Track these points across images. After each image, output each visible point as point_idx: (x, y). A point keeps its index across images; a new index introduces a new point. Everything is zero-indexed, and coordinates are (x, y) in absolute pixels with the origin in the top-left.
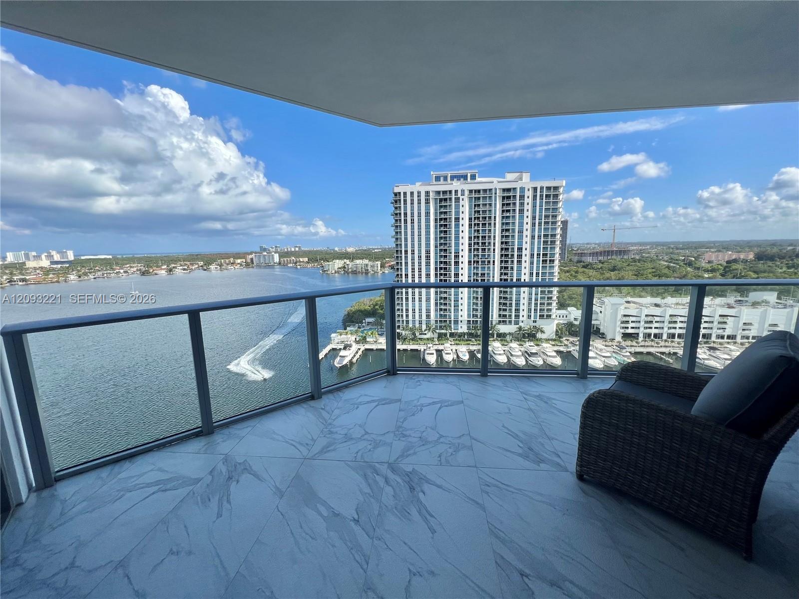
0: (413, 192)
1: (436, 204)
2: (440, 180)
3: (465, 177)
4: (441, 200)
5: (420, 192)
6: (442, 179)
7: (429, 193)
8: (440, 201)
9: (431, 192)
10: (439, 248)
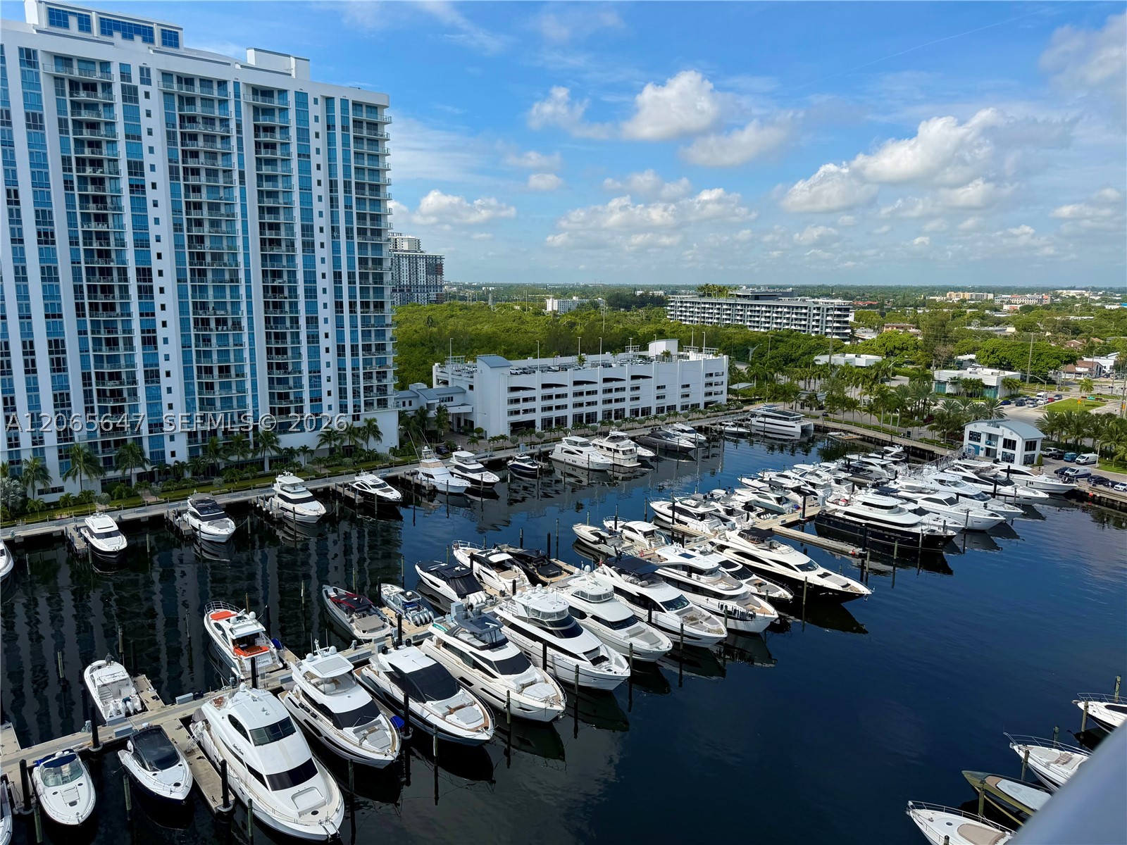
1: (60, 92)
2: (66, 26)
3: (145, 33)
4: (74, 85)
6: (73, 22)
7: (35, 57)
8: (72, 87)
9: (40, 54)
10: (83, 227)
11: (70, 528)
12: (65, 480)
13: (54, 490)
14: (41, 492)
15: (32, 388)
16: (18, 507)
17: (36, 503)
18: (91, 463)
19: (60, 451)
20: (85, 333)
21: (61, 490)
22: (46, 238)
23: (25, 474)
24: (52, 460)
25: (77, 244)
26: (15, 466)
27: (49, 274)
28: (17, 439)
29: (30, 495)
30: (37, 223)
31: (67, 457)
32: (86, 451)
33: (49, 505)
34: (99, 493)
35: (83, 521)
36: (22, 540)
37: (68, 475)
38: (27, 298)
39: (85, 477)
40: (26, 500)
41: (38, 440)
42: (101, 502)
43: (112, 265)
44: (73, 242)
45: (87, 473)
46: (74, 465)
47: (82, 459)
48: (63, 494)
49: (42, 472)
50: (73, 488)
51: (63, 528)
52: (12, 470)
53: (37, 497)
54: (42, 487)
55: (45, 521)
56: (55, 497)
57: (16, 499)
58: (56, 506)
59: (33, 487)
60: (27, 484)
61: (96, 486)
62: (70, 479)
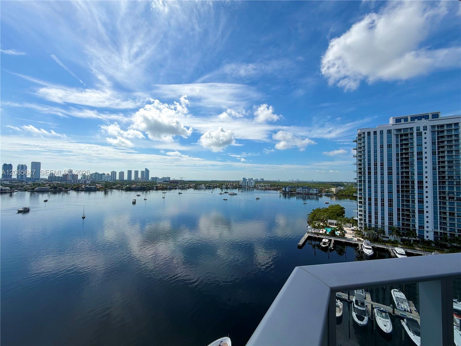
0: (376, 131)
1: (397, 138)
2: (401, 122)
3: (426, 117)
4: (402, 135)
5: (383, 131)
6: (403, 120)
8: (400, 136)
9: (392, 130)
10: (401, 170)
11: (390, 249)
12: (390, 235)
13: (386, 237)
14: (382, 237)
15: (383, 210)
16: (376, 239)
17: (381, 239)
18: (398, 233)
19: (389, 227)
20: (399, 198)
21: (388, 238)
22: (390, 173)
23: (379, 231)
24: (386, 229)
25: (399, 174)
26: (376, 229)
27: (390, 182)
28: (377, 222)
29: (379, 237)
30: (388, 170)
31: (391, 229)
32: (397, 229)
33: (384, 241)
34: (400, 242)
35: (394, 248)
36: (376, 247)
37: (391, 234)
38: (383, 188)
39: (396, 236)
40: (378, 238)
41: (383, 223)
42: (400, 244)
43: (409, 180)
44: (398, 174)
45: (396, 235)
46: (392, 232)
47: (395, 231)
48: (388, 239)
49: (383, 232)
50: (392, 238)
51: (388, 248)
52: (375, 229)
53: (381, 238)
54: (383, 236)
55: (383, 245)
56: (387, 239)
57: (376, 237)
58: (386, 242)
59: (380, 235)
60: (379, 234)
61: (399, 239)
62: (391, 235)
